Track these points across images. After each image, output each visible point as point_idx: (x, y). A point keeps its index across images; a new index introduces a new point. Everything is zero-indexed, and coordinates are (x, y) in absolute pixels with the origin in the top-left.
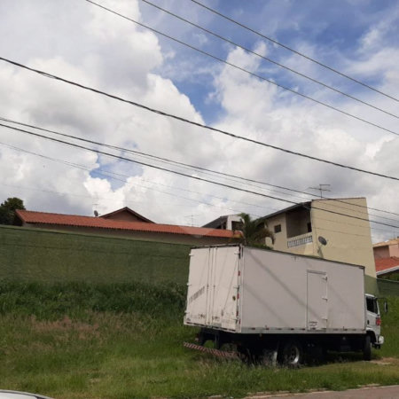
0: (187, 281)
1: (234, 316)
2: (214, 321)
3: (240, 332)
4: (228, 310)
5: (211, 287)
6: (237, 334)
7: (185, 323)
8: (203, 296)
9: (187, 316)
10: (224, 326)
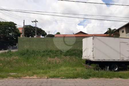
0: (82, 47)
1: (92, 56)
2: (88, 58)
3: (94, 60)
4: (91, 55)
5: (87, 49)
6: (93, 61)
7: (82, 58)
8: (86, 51)
9: (83, 57)
10: (90, 59)
